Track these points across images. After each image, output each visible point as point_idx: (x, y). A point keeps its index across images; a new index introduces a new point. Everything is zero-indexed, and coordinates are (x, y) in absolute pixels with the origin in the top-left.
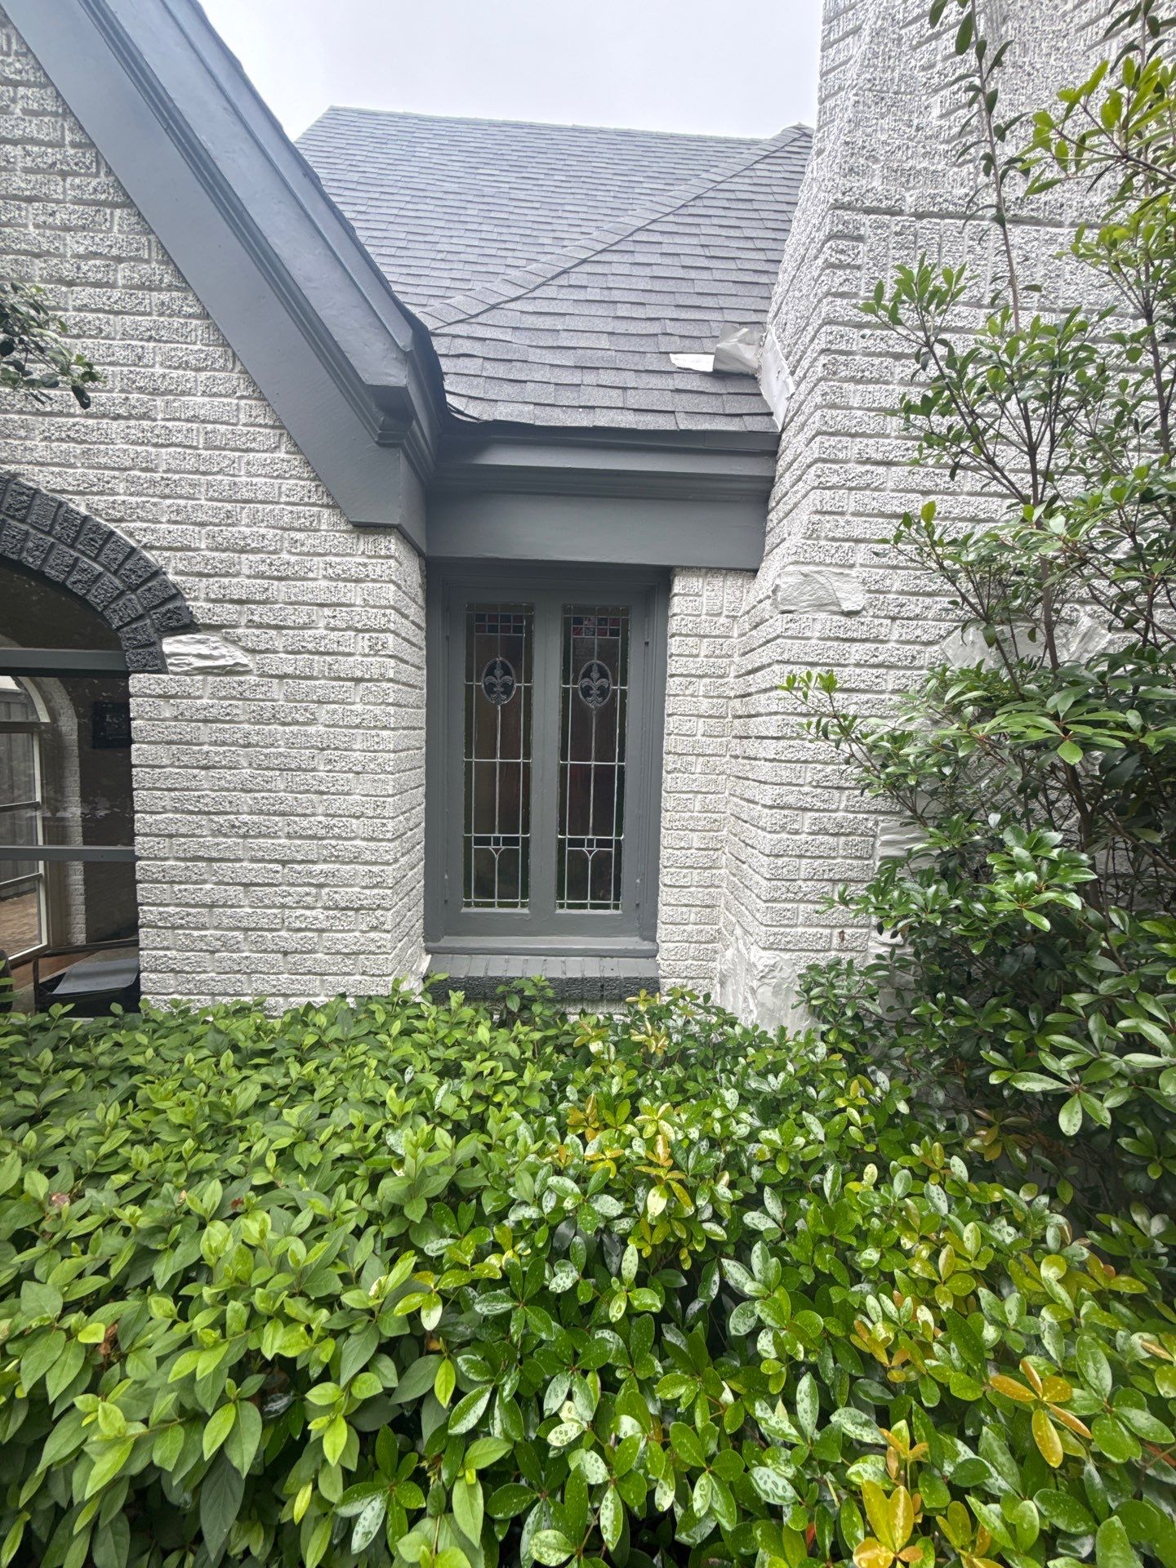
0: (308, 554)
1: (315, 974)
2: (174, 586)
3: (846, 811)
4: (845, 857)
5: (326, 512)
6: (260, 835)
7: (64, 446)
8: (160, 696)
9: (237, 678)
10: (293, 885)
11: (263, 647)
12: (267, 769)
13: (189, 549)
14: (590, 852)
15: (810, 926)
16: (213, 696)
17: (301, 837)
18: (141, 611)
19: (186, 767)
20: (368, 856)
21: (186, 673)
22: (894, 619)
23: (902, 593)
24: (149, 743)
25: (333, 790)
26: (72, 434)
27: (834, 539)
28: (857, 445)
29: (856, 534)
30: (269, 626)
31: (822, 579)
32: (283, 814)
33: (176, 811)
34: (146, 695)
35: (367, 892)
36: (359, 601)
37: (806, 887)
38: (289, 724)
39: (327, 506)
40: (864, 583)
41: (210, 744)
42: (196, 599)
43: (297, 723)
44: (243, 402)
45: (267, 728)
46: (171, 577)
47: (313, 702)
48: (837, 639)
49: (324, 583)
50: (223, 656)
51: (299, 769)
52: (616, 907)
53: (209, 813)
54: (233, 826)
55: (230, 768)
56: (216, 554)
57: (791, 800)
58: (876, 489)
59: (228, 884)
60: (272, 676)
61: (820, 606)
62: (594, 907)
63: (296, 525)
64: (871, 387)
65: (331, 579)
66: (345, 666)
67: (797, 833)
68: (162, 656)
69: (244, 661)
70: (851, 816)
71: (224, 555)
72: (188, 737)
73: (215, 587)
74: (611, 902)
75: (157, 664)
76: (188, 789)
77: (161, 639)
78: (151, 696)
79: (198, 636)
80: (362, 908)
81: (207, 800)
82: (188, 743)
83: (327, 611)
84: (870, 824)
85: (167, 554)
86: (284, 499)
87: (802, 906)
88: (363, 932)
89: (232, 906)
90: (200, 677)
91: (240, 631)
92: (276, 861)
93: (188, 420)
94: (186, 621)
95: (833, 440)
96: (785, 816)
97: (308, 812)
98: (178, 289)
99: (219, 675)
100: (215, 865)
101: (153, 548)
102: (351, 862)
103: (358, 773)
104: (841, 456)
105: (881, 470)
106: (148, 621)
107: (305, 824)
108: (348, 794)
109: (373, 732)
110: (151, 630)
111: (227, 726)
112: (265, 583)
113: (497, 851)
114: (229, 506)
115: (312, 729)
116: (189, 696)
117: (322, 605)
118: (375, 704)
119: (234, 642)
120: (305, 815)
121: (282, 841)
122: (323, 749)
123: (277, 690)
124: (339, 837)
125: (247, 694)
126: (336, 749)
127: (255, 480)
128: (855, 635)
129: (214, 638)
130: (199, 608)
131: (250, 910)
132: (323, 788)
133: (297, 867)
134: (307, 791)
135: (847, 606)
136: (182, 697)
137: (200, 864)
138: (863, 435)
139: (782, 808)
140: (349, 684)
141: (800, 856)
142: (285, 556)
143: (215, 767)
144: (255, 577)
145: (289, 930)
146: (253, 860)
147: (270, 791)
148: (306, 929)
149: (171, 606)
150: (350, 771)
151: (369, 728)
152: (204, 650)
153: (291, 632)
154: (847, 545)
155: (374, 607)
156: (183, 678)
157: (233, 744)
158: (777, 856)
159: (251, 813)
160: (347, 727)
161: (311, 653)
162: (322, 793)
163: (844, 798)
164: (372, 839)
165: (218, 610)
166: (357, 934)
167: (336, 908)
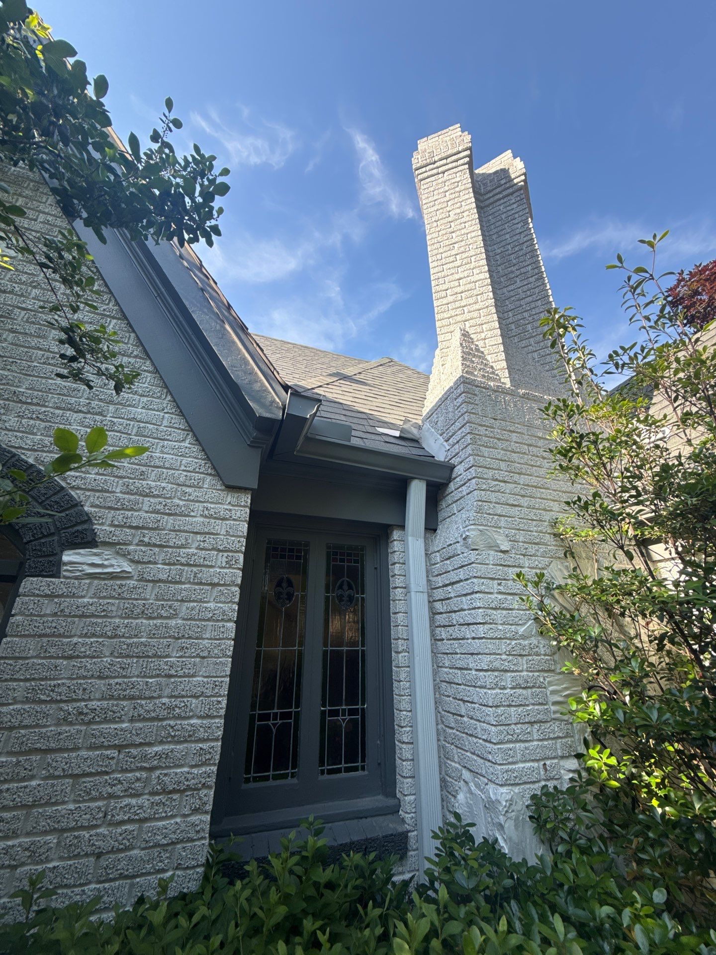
0: (193, 501)
1: (127, 877)
2: (87, 514)
3: (527, 671)
4: (533, 704)
5: (209, 478)
6: (106, 721)
7: (32, 422)
8: (46, 596)
9: (118, 582)
10: (126, 771)
11: (146, 559)
12: (128, 656)
13: (107, 491)
14: (343, 720)
15: (525, 761)
16: (95, 596)
17: (145, 720)
18: (53, 530)
19: (51, 657)
20: (202, 734)
21: (76, 578)
22: (524, 555)
23: (524, 542)
24: (21, 636)
25: (181, 673)
26: (41, 416)
27: (489, 514)
28: (490, 473)
29: (499, 512)
30: (155, 545)
31: (488, 533)
32: (132, 698)
33: (27, 701)
34: (34, 595)
35: (195, 771)
36: (223, 532)
37: (518, 729)
38: (154, 618)
39: (210, 475)
40: (507, 536)
41: (80, 637)
42: (102, 524)
43: (162, 617)
44: (166, 415)
45: (135, 622)
46: (86, 509)
47: (177, 600)
48: (501, 565)
49: (202, 519)
50: (112, 566)
51: (155, 656)
52: (363, 769)
53: (61, 701)
54: (81, 713)
55: (94, 657)
56: (127, 496)
57: (497, 664)
58: (502, 492)
59: (59, 777)
60: (149, 581)
61: (490, 547)
62: (348, 770)
63: (188, 483)
64: (491, 450)
65: (206, 517)
66: (206, 575)
67: (504, 688)
68: (59, 563)
69: (129, 569)
70: (531, 674)
71: (132, 497)
72: (62, 631)
73: (120, 518)
74: (359, 764)
75: (53, 569)
76: (46, 679)
77: (62, 552)
78: (38, 595)
79: (94, 550)
80: (188, 788)
81: (63, 689)
82: (60, 636)
83: (199, 537)
84: (542, 680)
85: (88, 493)
86: (183, 468)
87: (518, 745)
88: (185, 816)
89: (56, 804)
90: (87, 581)
91: (131, 548)
92: (115, 747)
93: (128, 419)
94: (90, 539)
95: (480, 470)
96: (496, 677)
97: (155, 695)
98: (141, 358)
99: (104, 579)
100: (49, 758)
101: (79, 488)
102: (186, 741)
103: (204, 658)
104: (485, 476)
105: (502, 484)
106: (56, 538)
107: (150, 706)
108: (193, 676)
109: (221, 624)
110: (56, 544)
111: (100, 620)
112: (159, 517)
113: (274, 725)
114: (144, 469)
115: (173, 622)
116: (74, 596)
117: (197, 533)
118: (225, 602)
119: (124, 556)
120: (152, 698)
121: (124, 725)
122: (179, 638)
123: (150, 593)
124: (180, 717)
125: (125, 595)
126: (190, 638)
127: (165, 456)
128: (509, 563)
129: (107, 552)
130: (102, 529)
131: (71, 806)
132: (173, 672)
133: (134, 751)
134: (158, 676)
135: (503, 548)
136: (67, 596)
137: (34, 758)
138: (492, 469)
139: (493, 671)
140: (207, 587)
141: (510, 706)
142: (176, 501)
143: (78, 657)
144: (151, 512)
145: (110, 825)
146: (92, 747)
147: (125, 677)
148: (130, 821)
149: (79, 528)
150: (198, 656)
151: (218, 621)
152: (97, 560)
153: (170, 550)
154: (496, 517)
155: (233, 536)
156: (73, 581)
157: (101, 636)
158: (497, 706)
159: (103, 699)
160: (200, 620)
161: (182, 565)
162: (171, 676)
163: (524, 662)
164: (208, 716)
165: (117, 533)
166: (178, 820)
167: (165, 792)
